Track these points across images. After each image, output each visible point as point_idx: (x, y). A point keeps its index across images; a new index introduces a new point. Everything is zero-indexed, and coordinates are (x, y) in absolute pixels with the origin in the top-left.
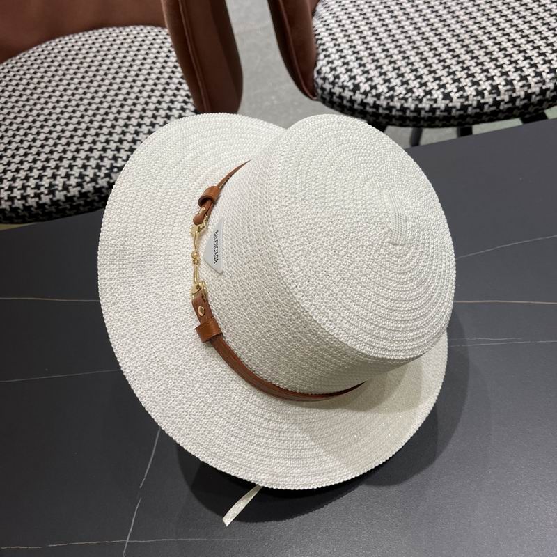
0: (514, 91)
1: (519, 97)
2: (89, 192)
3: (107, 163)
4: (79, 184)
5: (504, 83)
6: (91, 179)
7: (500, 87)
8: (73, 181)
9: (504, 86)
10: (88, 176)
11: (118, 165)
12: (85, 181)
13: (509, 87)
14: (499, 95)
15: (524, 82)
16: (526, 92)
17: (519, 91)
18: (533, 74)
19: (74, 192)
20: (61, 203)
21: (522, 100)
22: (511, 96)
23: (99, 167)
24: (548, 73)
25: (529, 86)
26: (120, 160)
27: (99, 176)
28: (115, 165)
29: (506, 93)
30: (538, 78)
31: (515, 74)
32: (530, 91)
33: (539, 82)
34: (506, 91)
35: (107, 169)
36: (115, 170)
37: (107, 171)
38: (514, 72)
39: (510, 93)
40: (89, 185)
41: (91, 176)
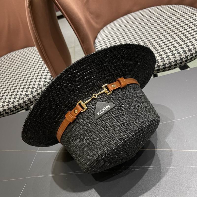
0: (164, 61)
1: (167, 63)
2: (11, 107)
3: (18, 96)
4: (8, 105)
5: (160, 59)
6: (12, 103)
7: (159, 60)
8: (6, 104)
9: (161, 60)
10: (11, 102)
11: (22, 97)
12: (9, 104)
13: (162, 60)
14: (159, 63)
15: (168, 58)
16: (169, 61)
17: (166, 61)
18: (171, 55)
19: (6, 108)
20: (2, 112)
21: (168, 64)
22: (163, 63)
23: (15, 98)
24: (177, 54)
25: (170, 59)
26: (22, 95)
27: (15, 102)
28: (21, 97)
29: (162, 62)
30: (173, 56)
31: (165, 55)
32: (170, 61)
33: (174, 57)
34: (161, 61)
35: (18, 99)
36: (21, 99)
37: (18, 100)
38: (164, 54)
39: (163, 62)
40: (11, 105)
41: (12, 102)
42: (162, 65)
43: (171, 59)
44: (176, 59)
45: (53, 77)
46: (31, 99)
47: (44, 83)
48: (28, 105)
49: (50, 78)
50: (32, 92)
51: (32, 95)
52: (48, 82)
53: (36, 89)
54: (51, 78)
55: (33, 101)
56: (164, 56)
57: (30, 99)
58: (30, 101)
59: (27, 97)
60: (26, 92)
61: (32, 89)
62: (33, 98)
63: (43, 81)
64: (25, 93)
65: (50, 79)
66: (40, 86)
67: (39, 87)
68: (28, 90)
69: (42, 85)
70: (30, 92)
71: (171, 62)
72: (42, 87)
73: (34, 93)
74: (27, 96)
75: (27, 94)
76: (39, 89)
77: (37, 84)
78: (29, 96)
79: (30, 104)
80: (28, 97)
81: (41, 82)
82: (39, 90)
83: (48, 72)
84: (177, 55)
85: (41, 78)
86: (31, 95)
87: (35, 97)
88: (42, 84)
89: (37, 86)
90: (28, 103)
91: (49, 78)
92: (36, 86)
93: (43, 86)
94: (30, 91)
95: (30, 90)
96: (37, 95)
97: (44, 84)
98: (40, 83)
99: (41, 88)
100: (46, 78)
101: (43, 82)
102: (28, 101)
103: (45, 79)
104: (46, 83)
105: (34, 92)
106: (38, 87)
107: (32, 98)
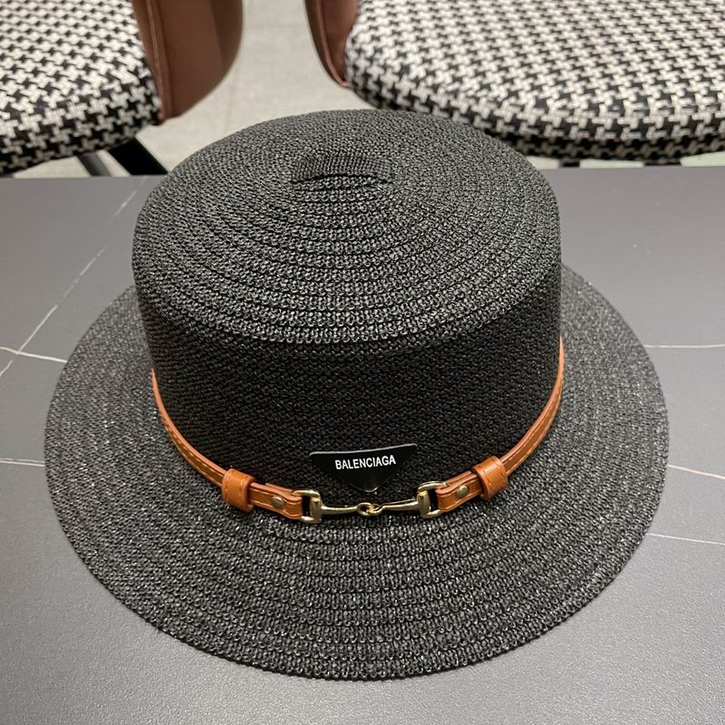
42: (634, 125)
43: (678, 109)
44: (695, 117)
45: (150, 69)
46: (31, 136)
47: (105, 80)
48: (10, 162)
49: (137, 68)
50: (40, 107)
51: (38, 117)
52: (124, 82)
53: (61, 99)
54: (140, 70)
55: (38, 148)
56: (652, 91)
57: (25, 132)
58: (22, 142)
59: (15, 123)
60: (12, 100)
61: (44, 93)
62: (42, 133)
63: (103, 71)
64: (9, 103)
65: (135, 73)
66: (86, 90)
67: (78, 92)
68: (24, 92)
69: (92, 89)
70: (30, 102)
71: (674, 123)
72: (91, 95)
73: (48, 113)
74: (12, 118)
75: (15, 106)
76: (75, 99)
77: (73, 78)
78: (24, 118)
79: (20, 156)
80: (20, 122)
81: (93, 74)
82: (76, 104)
83: (134, 40)
84: (703, 101)
85: (94, 58)
86: (32, 118)
87: (52, 135)
88: (96, 85)
89: (70, 85)
90: (14, 153)
91: (132, 68)
92: (65, 86)
93: (97, 94)
94: (34, 99)
95: (34, 93)
96: (60, 124)
97: (107, 87)
98: (85, 78)
99: (85, 100)
100: (116, 63)
101: (100, 75)
102: (12, 140)
103: (111, 67)
104: (116, 86)
105: (53, 110)
106: (72, 91)
107: (37, 134)
